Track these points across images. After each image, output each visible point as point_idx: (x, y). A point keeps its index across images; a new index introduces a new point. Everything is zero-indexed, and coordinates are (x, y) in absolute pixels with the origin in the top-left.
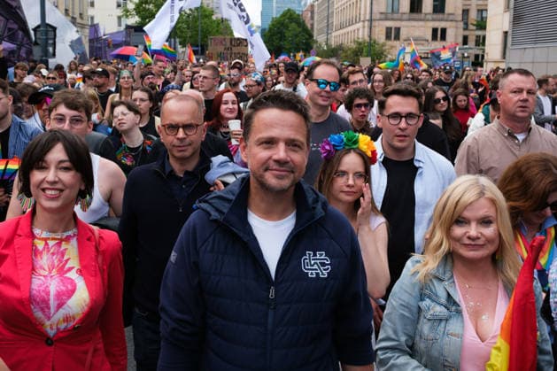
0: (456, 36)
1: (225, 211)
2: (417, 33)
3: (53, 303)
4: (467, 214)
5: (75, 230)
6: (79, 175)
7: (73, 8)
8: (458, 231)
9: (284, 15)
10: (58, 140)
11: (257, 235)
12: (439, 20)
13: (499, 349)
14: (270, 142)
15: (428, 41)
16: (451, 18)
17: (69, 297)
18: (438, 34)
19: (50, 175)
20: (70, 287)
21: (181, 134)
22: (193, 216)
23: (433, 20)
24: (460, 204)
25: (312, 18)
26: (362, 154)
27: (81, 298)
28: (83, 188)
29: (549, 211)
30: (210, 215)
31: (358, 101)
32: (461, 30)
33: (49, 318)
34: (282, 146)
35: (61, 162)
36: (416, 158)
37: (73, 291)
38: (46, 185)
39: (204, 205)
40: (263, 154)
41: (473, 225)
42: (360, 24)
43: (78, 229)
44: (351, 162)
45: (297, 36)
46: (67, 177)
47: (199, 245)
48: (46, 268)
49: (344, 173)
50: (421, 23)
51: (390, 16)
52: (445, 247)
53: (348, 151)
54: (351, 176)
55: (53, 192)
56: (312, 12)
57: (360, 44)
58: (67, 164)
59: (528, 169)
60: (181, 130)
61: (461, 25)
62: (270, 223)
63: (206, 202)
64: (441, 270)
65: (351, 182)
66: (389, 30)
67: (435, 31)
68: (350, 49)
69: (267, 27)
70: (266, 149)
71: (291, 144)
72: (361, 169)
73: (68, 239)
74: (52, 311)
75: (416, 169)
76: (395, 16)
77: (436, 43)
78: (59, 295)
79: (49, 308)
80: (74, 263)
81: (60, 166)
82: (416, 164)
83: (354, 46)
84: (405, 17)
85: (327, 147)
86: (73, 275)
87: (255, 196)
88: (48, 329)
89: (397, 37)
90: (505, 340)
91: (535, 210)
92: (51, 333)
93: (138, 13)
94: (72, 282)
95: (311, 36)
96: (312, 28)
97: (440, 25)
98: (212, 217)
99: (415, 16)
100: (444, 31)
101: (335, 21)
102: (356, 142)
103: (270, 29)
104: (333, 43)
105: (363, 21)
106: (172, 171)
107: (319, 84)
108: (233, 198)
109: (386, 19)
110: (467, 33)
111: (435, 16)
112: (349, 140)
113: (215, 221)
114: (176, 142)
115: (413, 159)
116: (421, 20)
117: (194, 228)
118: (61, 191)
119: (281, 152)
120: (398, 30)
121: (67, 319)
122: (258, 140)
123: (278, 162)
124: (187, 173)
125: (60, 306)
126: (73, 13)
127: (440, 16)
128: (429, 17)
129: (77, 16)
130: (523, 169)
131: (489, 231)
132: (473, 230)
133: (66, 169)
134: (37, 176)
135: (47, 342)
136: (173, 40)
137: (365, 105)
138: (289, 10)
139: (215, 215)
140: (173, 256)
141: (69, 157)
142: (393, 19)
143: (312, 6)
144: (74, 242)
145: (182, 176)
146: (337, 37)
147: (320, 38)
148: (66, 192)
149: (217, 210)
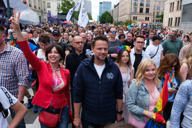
0: (152, 19)
1: (89, 63)
2: (141, 18)
3: (56, 84)
4: (149, 68)
5: (59, 69)
6: (60, 55)
7: (41, 7)
8: (147, 73)
9: (105, 12)
10: (54, 46)
11: (96, 69)
12: (148, 15)
13: (160, 101)
14: (100, 49)
15: (144, 20)
16: (150, 14)
17: (60, 83)
18: (147, 19)
19: (53, 54)
20: (60, 81)
21: (80, 44)
22: (81, 64)
23: (146, 15)
24: (147, 66)
25: (113, 14)
26: (127, 51)
27: (63, 84)
28: (61, 58)
29: (173, 68)
30: (85, 64)
31: (122, 37)
32: (153, 18)
33: (55, 87)
34: (103, 50)
35: (55, 51)
36: (142, 54)
37: (61, 82)
38: (52, 57)
39: (83, 62)
40: (98, 51)
41: (151, 71)
42: (126, 15)
43: (60, 68)
44: (125, 53)
45: (109, 18)
46: (57, 55)
47: (82, 71)
48: (55, 75)
49: (124, 56)
50: (143, 16)
51: (134, 13)
52: (143, 77)
53: (124, 50)
54: (126, 57)
55: (53, 58)
56: (113, 12)
57: (127, 21)
58: (57, 52)
59: (168, 57)
60: (80, 43)
61: (153, 16)
62: (99, 66)
63: (84, 61)
64: (143, 82)
65: (126, 58)
66: (134, 17)
67: (146, 18)
68: (124, 22)
69: (101, 16)
70: (99, 50)
71: (105, 49)
72: (128, 55)
73: (58, 70)
74: (56, 86)
75: (142, 57)
76: (136, 13)
77: (146, 21)
78: (58, 82)
79: (55, 85)
80: (60, 76)
81: (55, 52)
82: (142, 55)
83: (125, 21)
84: (139, 14)
85: (119, 50)
86: (61, 78)
87: (96, 60)
88: (54, 90)
89: (136, 19)
90: (162, 99)
91: (170, 68)
92: (54, 91)
93: (62, 9)
94: (61, 80)
95: (112, 18)
96: (113, 16)
97: (148, 16)
98: (85, 65)
99: (141, 13)
100: (148, 18)
101: (119, 14)
102: (126, 48)
103: (102, 16)
104: (119, 21)
105: (127, 15)
106: (77, 54)
107: (112, 32)
108: (90, 60)
109: (133, 14)
110: (154, 19)
111: (146, 14)
112: (124, 48)
113: (86, 66)
114: (79, 46)
115: (141, 54)
116: (142, 15)
117: (81, 67)
118: (55, 58)
119: (103, 51)
120: (136, 17)
121: (59, 88)
122: (98, 48)
123: (102, 54)
124: (80, 54)
125: (58, 85)
126: (42, 9)
127: (148, 14)
128: (145, 14)
129: (43, 10)
130: (167, 57)
131: (154, 72)
132: (151, 72)
133: (57, 53)
134: (49, 55)
135: (52, 93)
136: (73, 18)
137: (124, 38)
138: (107, 11)
139: (86, 64)
140: (76, 75)
141: (57, 50)
142: (135, 14)
143: (113, 10)
144: (59, 71)
145: (79, 55)
146: (120, 19)
147: (115, 19)
148: (57, 59)
149: (86, 63)
